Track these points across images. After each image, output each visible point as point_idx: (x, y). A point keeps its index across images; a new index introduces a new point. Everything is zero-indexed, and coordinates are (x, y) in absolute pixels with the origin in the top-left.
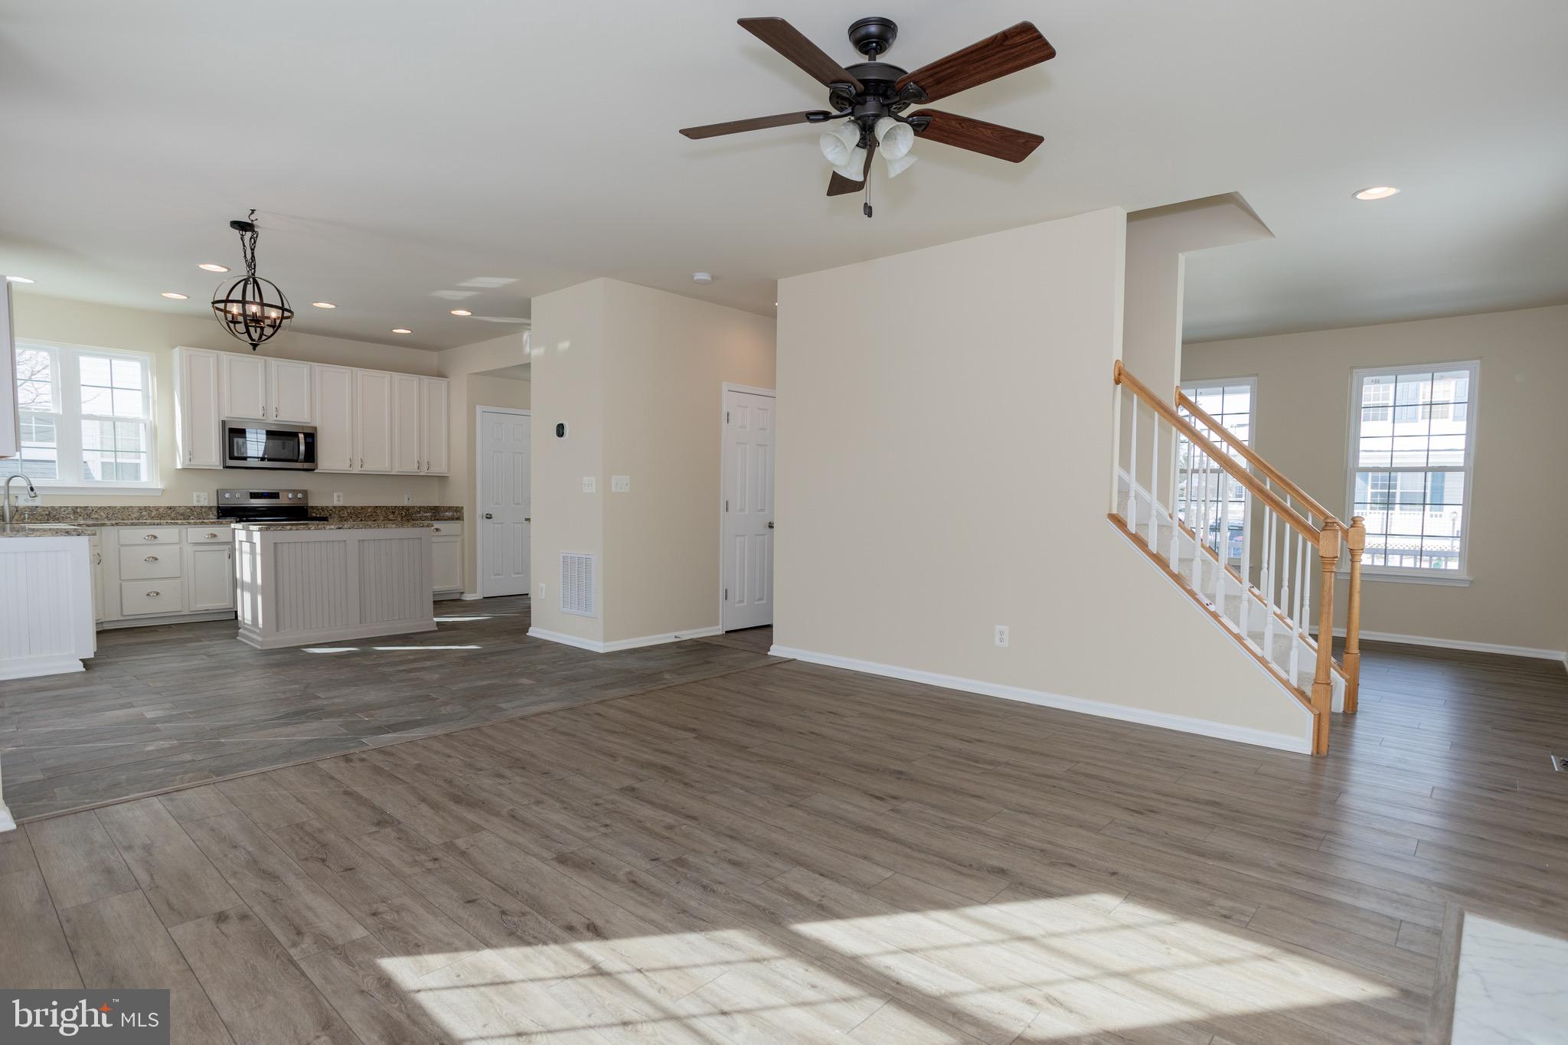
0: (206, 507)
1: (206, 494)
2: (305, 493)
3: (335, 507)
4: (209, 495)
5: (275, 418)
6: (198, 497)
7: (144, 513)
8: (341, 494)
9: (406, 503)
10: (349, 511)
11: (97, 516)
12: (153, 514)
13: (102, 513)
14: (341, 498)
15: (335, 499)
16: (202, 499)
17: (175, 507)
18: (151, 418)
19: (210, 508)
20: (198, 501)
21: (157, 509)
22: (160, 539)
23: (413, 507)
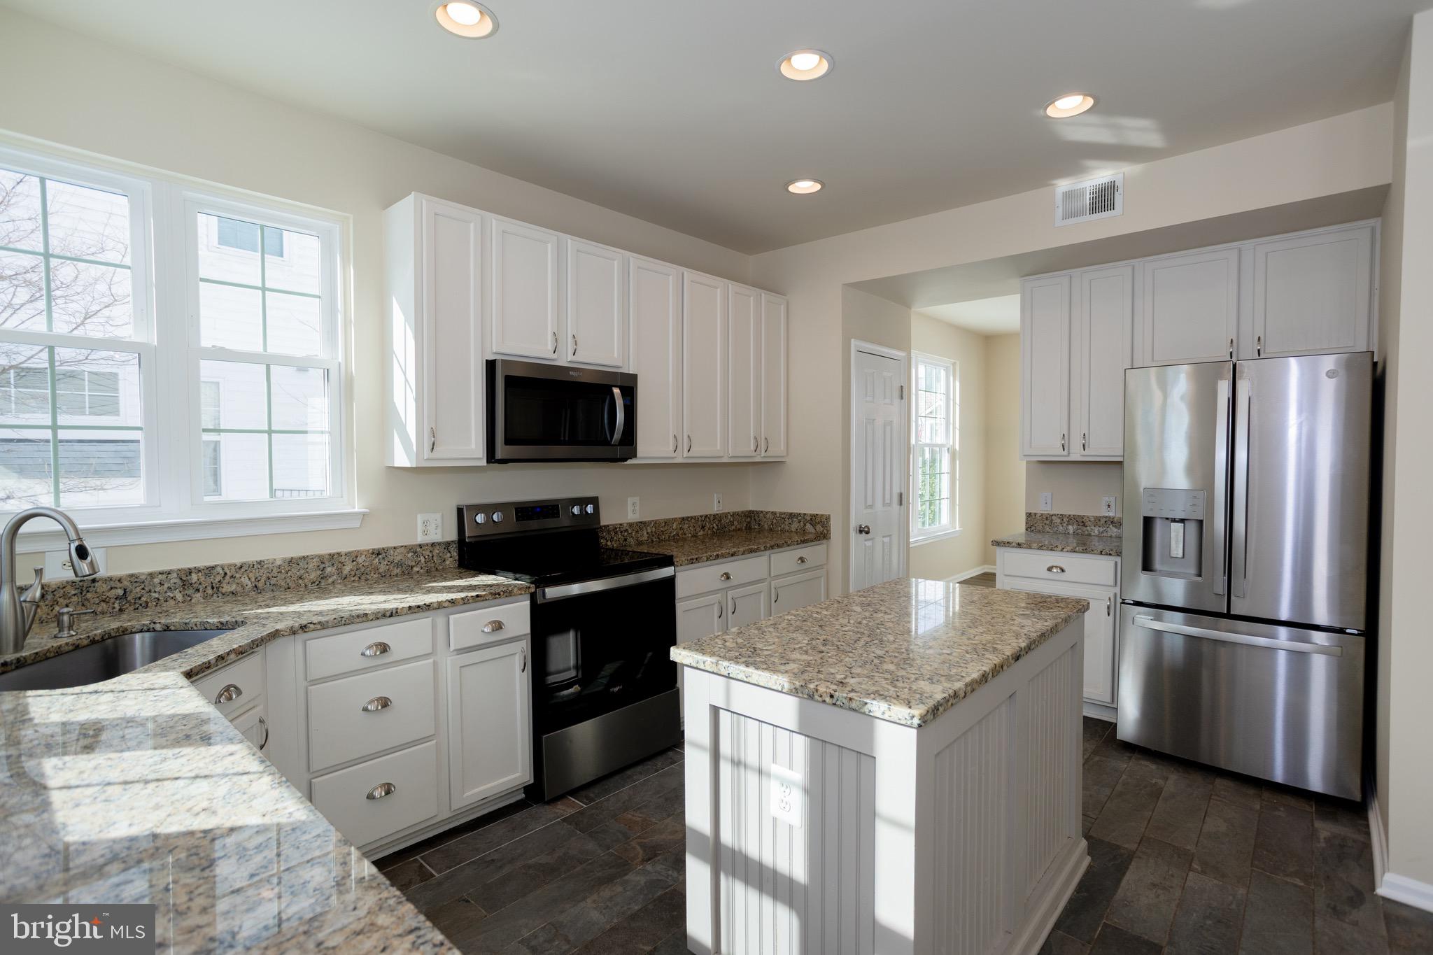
0: (439, 544)
1: (438, 516)
2: (594, 501)
3: (631, 525)
4: (443, 516)
5: (570, 358)
6: (425, 523)
7: (329, 570)
8: (636, 499)
9: (715, 508)
10: (649, 531)
11: (233, 587)
12: (346, 570)
13: (245, 580)
14: (637, 508)
15: (630, 508)
16: (432, 528)
17: (386, 550)
18: (341, 358)
19: (447, 545)
20: (425, 533)
21: (354, 556)
22: (396, 652)
23: (726, 515)
